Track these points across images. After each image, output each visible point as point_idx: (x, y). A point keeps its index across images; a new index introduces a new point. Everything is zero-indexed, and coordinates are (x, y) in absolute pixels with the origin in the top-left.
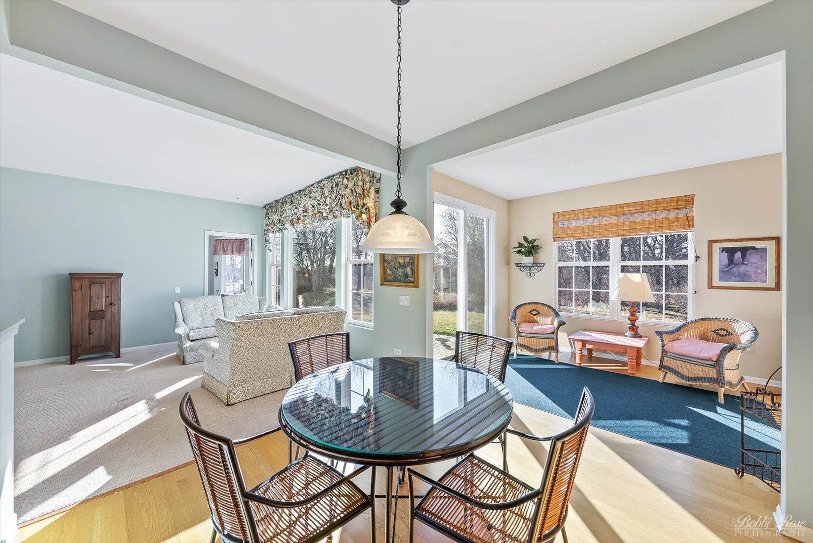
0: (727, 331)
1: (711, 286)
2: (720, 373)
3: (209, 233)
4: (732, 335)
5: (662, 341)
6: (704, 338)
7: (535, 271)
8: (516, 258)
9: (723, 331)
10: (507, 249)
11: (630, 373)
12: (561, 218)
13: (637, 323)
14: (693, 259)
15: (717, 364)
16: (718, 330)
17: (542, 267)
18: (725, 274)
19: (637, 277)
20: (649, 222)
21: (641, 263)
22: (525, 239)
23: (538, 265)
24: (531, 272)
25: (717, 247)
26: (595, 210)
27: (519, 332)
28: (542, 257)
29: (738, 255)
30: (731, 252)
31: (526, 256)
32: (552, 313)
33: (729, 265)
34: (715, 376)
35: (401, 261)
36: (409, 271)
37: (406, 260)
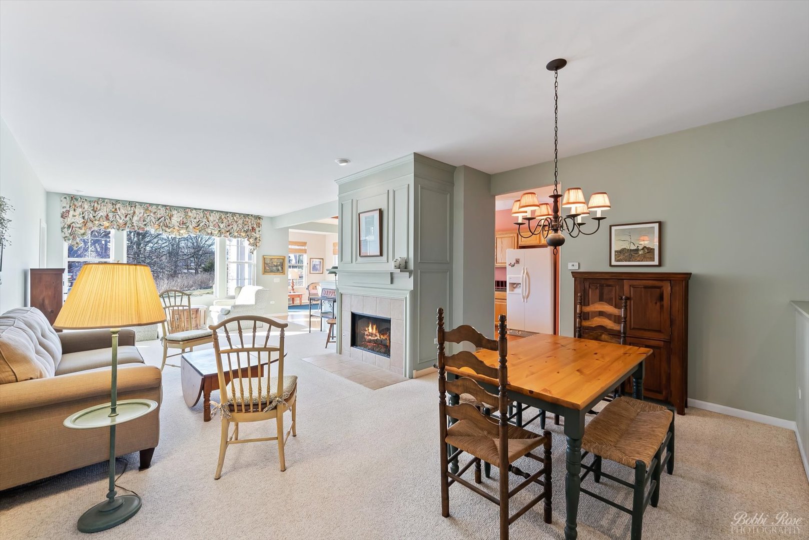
35: (275, 264)
36: (280, 268)
37: (278, 264)
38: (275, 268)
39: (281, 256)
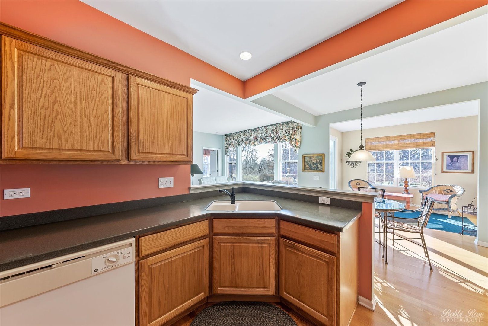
0: (451, 190)
1: (443, 172)
2: (449, 206)
3: (204, 148)
4: (453, 191)
5: (422, 194)
6: (440, 193)
7: (356, 165)
9: (449, 190)
10: (341, 155)
13: (408, 188)
14: (435, 160)
15: (448, 202)
16: (447, 190)
17: (360, 163)
18: (449, 166)
19: (408, 168)
20: (413, 144)
21: (409, 161)
22: (351, 150)
23: (358, 162)
24: (354, 165)
25: (445, 155)
26: (387, 137)
29: (455, 158)
30: (452, 157)
32: (367, 184)
33: (451, 163)
34: (447, 208)
35: (315, 161)
36: (319, 165)
37: (318, 161)
38: (314, 166)
39: (319, 154)
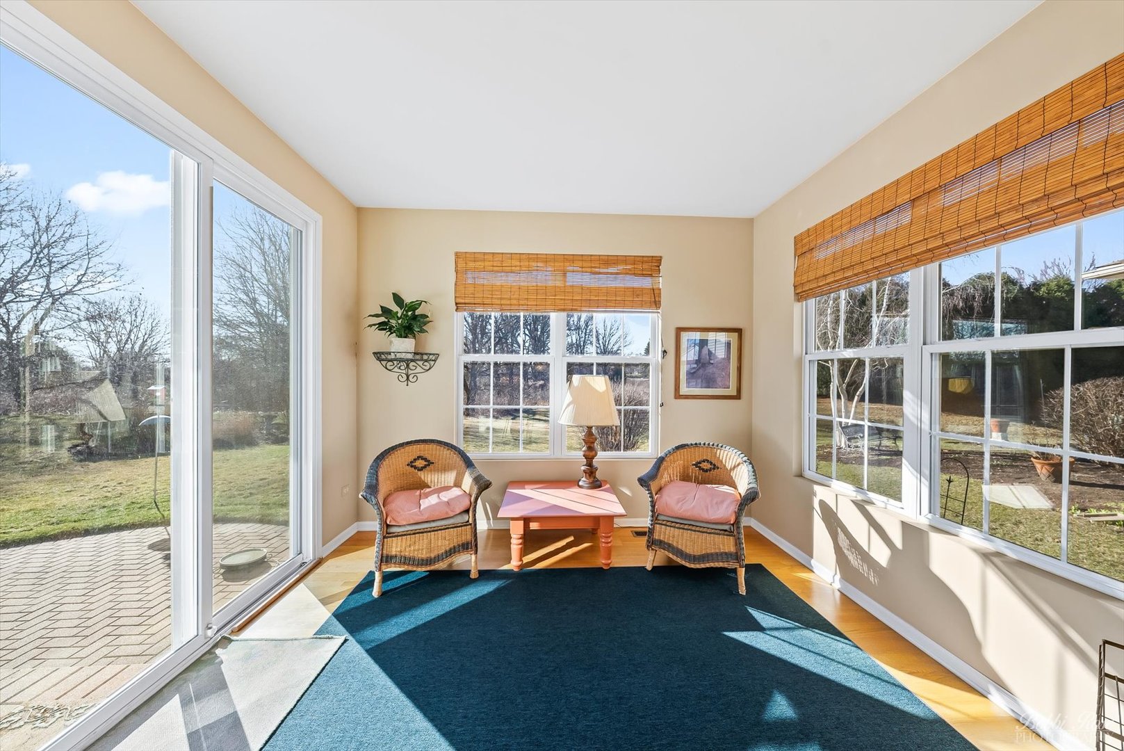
0: (711, 463)
1: (678, 396)
2: (740, 542)
4: (718, 468)
5: (649, 494)
7: (419, 370)
8: (377, 339)
9: (706, 464)
10: (353, 319)
11: (603, 564)
12: (471, 265)
13: (595, 462)
14: (659, 354)
15: (735, 527)
16: (700, 463)
17: (432, 363)
18: (693, 376)
21: (594, 358)
22: (398, 299)
23: (425, 357)
24: (410, 372)
25: (685, 338)
27: (388, 526)
28: (434, 341)
31: (400, 336)
32: (457, 459)
33: (697, 364)
